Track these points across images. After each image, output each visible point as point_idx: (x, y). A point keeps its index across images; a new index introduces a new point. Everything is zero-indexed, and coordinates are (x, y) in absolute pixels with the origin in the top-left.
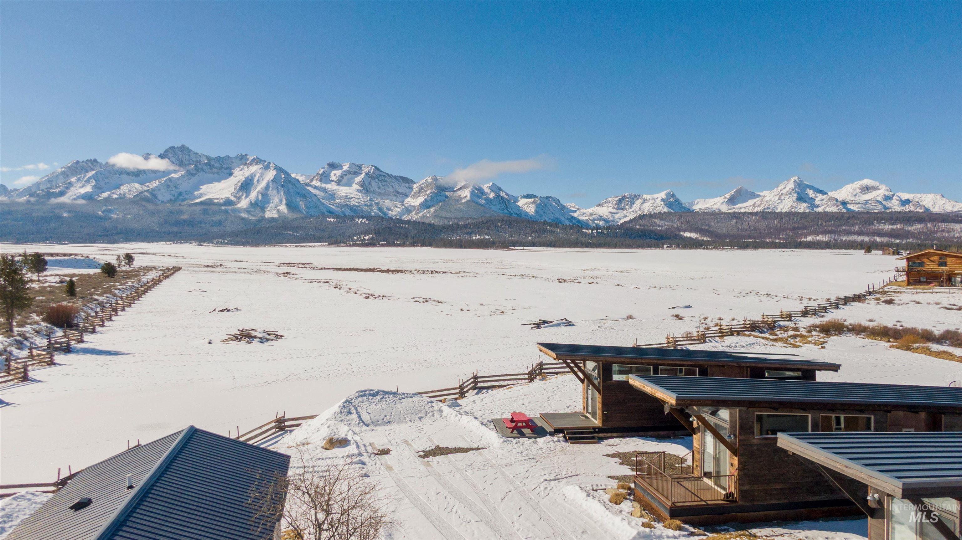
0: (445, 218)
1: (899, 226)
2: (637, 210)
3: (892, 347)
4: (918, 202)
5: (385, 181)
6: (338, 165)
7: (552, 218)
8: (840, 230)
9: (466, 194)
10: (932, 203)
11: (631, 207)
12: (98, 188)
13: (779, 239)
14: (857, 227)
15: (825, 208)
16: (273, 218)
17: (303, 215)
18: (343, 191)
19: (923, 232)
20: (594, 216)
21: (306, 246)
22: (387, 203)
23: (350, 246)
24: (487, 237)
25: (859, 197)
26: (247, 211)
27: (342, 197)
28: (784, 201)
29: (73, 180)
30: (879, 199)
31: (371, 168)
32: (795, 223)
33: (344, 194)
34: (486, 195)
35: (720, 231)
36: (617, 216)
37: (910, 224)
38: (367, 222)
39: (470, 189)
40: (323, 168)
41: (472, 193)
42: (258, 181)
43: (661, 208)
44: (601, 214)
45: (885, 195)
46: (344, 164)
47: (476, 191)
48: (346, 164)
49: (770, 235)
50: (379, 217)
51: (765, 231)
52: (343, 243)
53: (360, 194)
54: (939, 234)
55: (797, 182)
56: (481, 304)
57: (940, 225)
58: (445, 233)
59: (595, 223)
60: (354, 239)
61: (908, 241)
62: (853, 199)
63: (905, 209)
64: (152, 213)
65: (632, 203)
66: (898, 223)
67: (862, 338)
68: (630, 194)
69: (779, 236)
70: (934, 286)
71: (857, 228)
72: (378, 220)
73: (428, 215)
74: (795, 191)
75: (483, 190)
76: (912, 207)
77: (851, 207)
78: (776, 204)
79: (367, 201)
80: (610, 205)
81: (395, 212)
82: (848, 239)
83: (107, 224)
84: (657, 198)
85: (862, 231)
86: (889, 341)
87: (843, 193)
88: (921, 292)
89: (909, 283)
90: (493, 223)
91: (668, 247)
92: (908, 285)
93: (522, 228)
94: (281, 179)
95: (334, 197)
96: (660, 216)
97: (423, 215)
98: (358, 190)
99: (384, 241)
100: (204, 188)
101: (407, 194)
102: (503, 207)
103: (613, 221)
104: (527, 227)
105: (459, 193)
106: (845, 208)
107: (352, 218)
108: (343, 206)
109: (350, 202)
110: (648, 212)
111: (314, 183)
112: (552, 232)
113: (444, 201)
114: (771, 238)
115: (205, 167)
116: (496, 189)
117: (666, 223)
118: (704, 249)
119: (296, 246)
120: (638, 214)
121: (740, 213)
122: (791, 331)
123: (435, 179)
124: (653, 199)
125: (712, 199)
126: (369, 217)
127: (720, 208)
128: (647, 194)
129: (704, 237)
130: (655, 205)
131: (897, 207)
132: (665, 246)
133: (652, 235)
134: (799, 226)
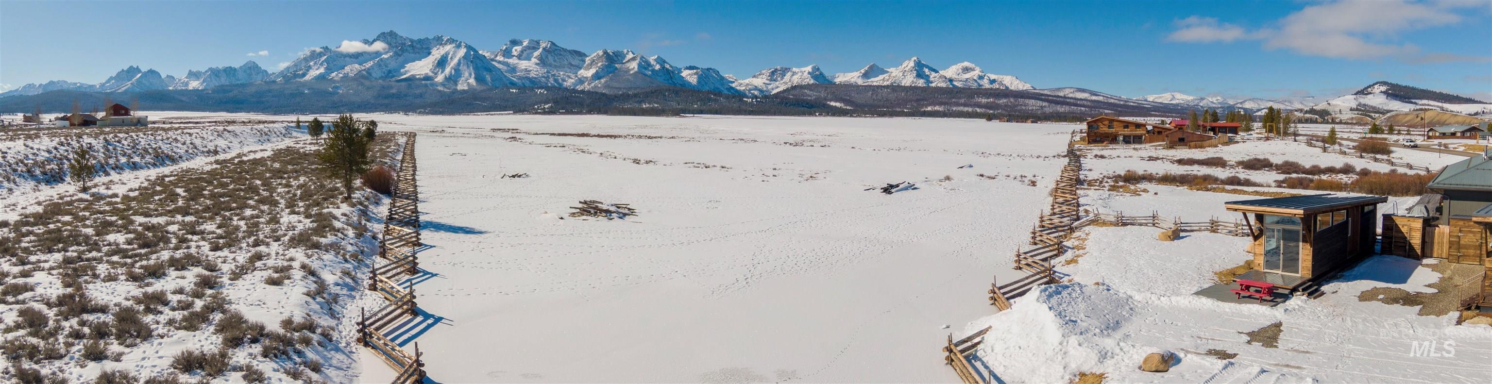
0: (615, 88)
1: (990, 100)
2: (788, 81)
4: (1001, 82)
5: (561, 55)
6: (519, 41)
7: (713, 87)
8: (951, 102)
9: (634, 66)
10: (1010, 83)
11: (782, 78)
12: (329, 70)
13: (906, 109)
15: (937, 84)
16: (464, 90)
17: (489, 87)
18: (523, 64)
19: (1009, 106)
20: (750, 87)
21: (495, 114)
22: (561, 75)
23: (533, 114)
24: (656, 105)
25: (961, 76)
26: (443, 84)
27: (523, 70)
28: (906, 77)
29: (312, 64)
30: (975, 78)
31: (549, 43)
32: (917, 96)
33: (524, 68)
34: (652, 67)
35: (859, 102)
36: (770, 87)
37: (998, 99)
38: (546, 92)
39: (637, 61)
40: (506, 45)
41: (639, 65)
42: (451, 58)
43: (808, 80)
44: (757, 85)
45: (979, 75)
46: (524, 41)
47: (643, 63)
48: (526, 40)
49: (899, 105)
50: (554, 87)
51: (895, 101)
53: (538, 67)
54: (1019, 108)
55: (917, 62)
58: (617, 102)
59: (752, 93)
61: (999, 112)
62: (957, 77)
63: (992, 87)
64: (368, 88)
65: (783, 75)
66: (991, 97)
68: (781, 67)
70: (1106, 144)
71: (963, 101)
72: (555, 91)
73: (600, 86)
74: (915, 68)
75: (650, 62)
76: (997, 85)
77: (955, 83)
78: (901, 79)
79: (545, 73)
80: (764, 76)
81: (569, 83)
83: (335, 98)
84: (805, 71)
85: (967, 103)
87: (951, 72)
88: (1105, 149)
90: (661, 93)
92: (1088, 144)
93: (688, 96)
94: (471, 55)
95: (516, 70)
96: (808, 87)
97: (595, 85)
98: (536, 63)
99: (562, 109)
100: (408, 66)
101: (580, 66)
102: (668, 78)
103: (767, 92)
104: (693, 96)
105: (628, 65)
106: (951, 85)
107: (532, 89)
108: (523, 78)
109: (529, 74)
110: (797, 83)
111: (498, 58)
112: (716, 100)
113: (614, 72)
114: (900, 108)
115: (409, 49)
116: (661, 61)
117: (815, 94)
120: (789, 85)
121: (874, 86)
122: (1101, 182)
123: (605, 52)
124: (801, 72)
125: (850, 74)
126: (547, 88)
127: (857, 82)
128: (795, 67)
129: (847, 106)
130: (803, 77)
131: (988, 85)
132: (817, 114)
133: (804, 104)
134: (921, 98)
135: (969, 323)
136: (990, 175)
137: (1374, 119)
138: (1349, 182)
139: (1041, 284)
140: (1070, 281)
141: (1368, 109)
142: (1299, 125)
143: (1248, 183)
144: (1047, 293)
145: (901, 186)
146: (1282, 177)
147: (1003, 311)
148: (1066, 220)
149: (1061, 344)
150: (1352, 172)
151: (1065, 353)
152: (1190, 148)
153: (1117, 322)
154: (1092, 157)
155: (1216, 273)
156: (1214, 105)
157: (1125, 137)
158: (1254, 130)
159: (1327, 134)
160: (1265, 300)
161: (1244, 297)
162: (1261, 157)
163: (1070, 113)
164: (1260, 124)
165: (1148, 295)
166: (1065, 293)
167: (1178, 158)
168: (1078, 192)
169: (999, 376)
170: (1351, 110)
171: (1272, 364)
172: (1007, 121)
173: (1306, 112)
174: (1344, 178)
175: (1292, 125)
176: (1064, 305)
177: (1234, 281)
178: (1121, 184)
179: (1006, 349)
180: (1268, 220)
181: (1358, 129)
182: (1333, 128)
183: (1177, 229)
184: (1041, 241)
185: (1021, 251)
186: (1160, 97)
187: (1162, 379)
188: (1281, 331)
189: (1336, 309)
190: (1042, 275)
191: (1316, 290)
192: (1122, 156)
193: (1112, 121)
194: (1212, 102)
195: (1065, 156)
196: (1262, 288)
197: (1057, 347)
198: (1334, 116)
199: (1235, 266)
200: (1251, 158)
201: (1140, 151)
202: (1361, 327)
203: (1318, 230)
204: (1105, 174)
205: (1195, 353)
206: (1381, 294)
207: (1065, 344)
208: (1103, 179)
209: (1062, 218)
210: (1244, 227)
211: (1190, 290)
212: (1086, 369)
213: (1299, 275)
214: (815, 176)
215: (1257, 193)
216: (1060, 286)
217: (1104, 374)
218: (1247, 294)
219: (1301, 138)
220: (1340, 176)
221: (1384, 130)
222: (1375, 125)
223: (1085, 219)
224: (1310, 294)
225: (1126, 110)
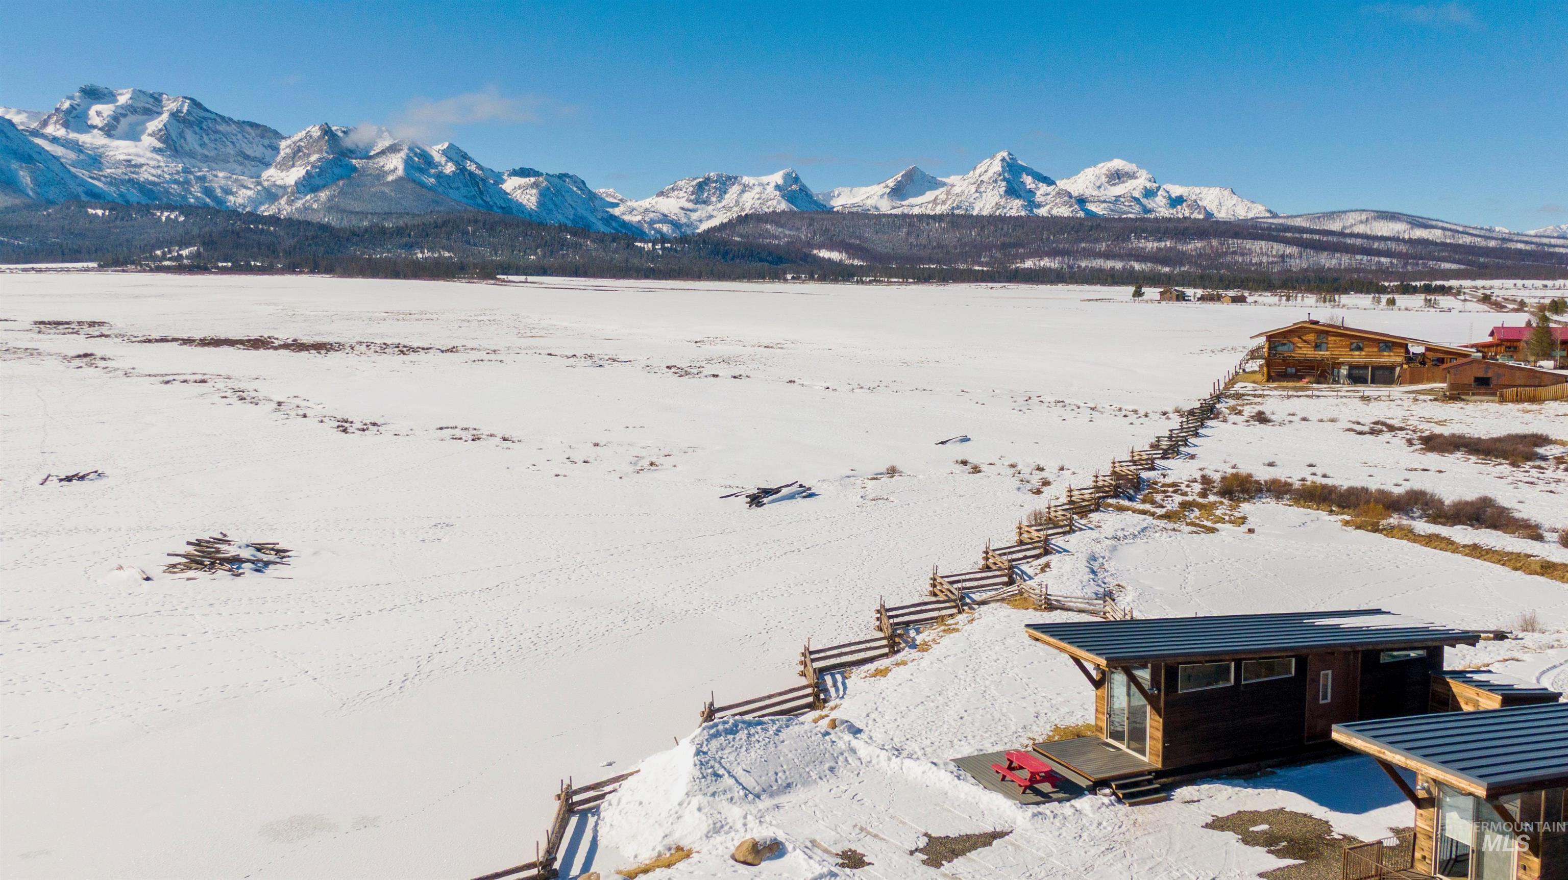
0: (352, 212)
1: (1168, 243)
2: (731, 205)
3: (1347, 523)
4: (1195, 201)
5: (217, 130)
6: (106, 91)
7: (571, 217)
8: (1077, 250)
9: (395, 164)
10: (1216, 203)
11: (721, 198)
13: (980, 265)
14: (1104, 244)
15: (1051, 208)
17: (28, 201)
18: (121, 149)
19: (1206, 254)
20: (652, 215)
21: (47, 270)
22: (220, 178)
23: (151, 270)
24: (447, 254)
25: (1105, 190)
27: (119, 162)
28: (984, 195)
30: (1136, 194)
31: (184, 102)
32: (1004, 236)
33: (123, 157)
34: (436, 167)
35: (881, 249)
36: (694, 216)
37: (1185, 241)
38: (182, 219)
39: (402, 154)
40: (71, 98)
41: (408, 162)
43: (775, 202)
44: (666, 212)
45: (1145, 188)
46: (120, 91)
47: (416, 159)
48: (125, 91)
49: (964, 256)
50: (206, 206)
51: (956, 248)
52: (133, 263)
53: (159, 158)
54: (1229, 258)
55: (1008, 163)
56: (596, 445)
57: (1230, 242)
58: (357, 245)
59: (655, 229)
60: (157, 256)
61: (1182, 269)
62: (1095, 193)
63: (1176, 214)
65: (723, 192)
66: (1169, 237)
67: (1287, 505)
68: (718, 175)
69: (978, 260)
70: (1307, 383)
71: (1103, 246)
72: (206, 216)
73: (315, 206)
74: (1004, 176)
75: (432, 157)
76: (1186, 209)
77: (1092, 207)
78: (972, 200)
79: (178, 173)
80: (682, 194)
81: (241, 198)
82: (1090, 265)
84: (768, 184)
85: (1112, 252)
86: (1331, 511)
88: (1295, 396)
89: (1270, 379)
90: (458, 227)
91: (793, 278)
92: (1268, 381)
93: (517, 237)
95: (100, 163)
96: (774, 217)
97: (303, 205)
98: (154, 148)
99: (225, 260)
101: (267, 159)
102: (474, 193)
103: (688, 226)
104: (527, 235)
105: (381, 161)
106: (1082, 210)
107: (146, 209)
108: (123, 182)
109: (138, 173)
110: (752, 209)
111: (50, 130)
112: (576, 246)
113: (349, 177)
114: (966, 262)
116: (456, 155)
117: (787, 232)
118: (857, 282)
119: (24, 270)
120: (734, 214)
121: (912, 216)
123: (327, 131)
124: (761, 184)
125: (864, 189)
126: (185, 209)
127: (879, 206)
128: (748, 175)
129: (854, 259)
130: (764, 196)
131: (1164, 209)
132: (789, 277)
133: (764, 255)
134: (1012, 241)
136: (980, 461)
145: (784, 491)
151: (677, 818)
152: (1503, 400)
153: (787, 786)
154: (1245, 417)
157: (1352, 367)
163: (1349, 270)
191: (1155, 791)
193: (1323, 334)
225: (1501, 261)
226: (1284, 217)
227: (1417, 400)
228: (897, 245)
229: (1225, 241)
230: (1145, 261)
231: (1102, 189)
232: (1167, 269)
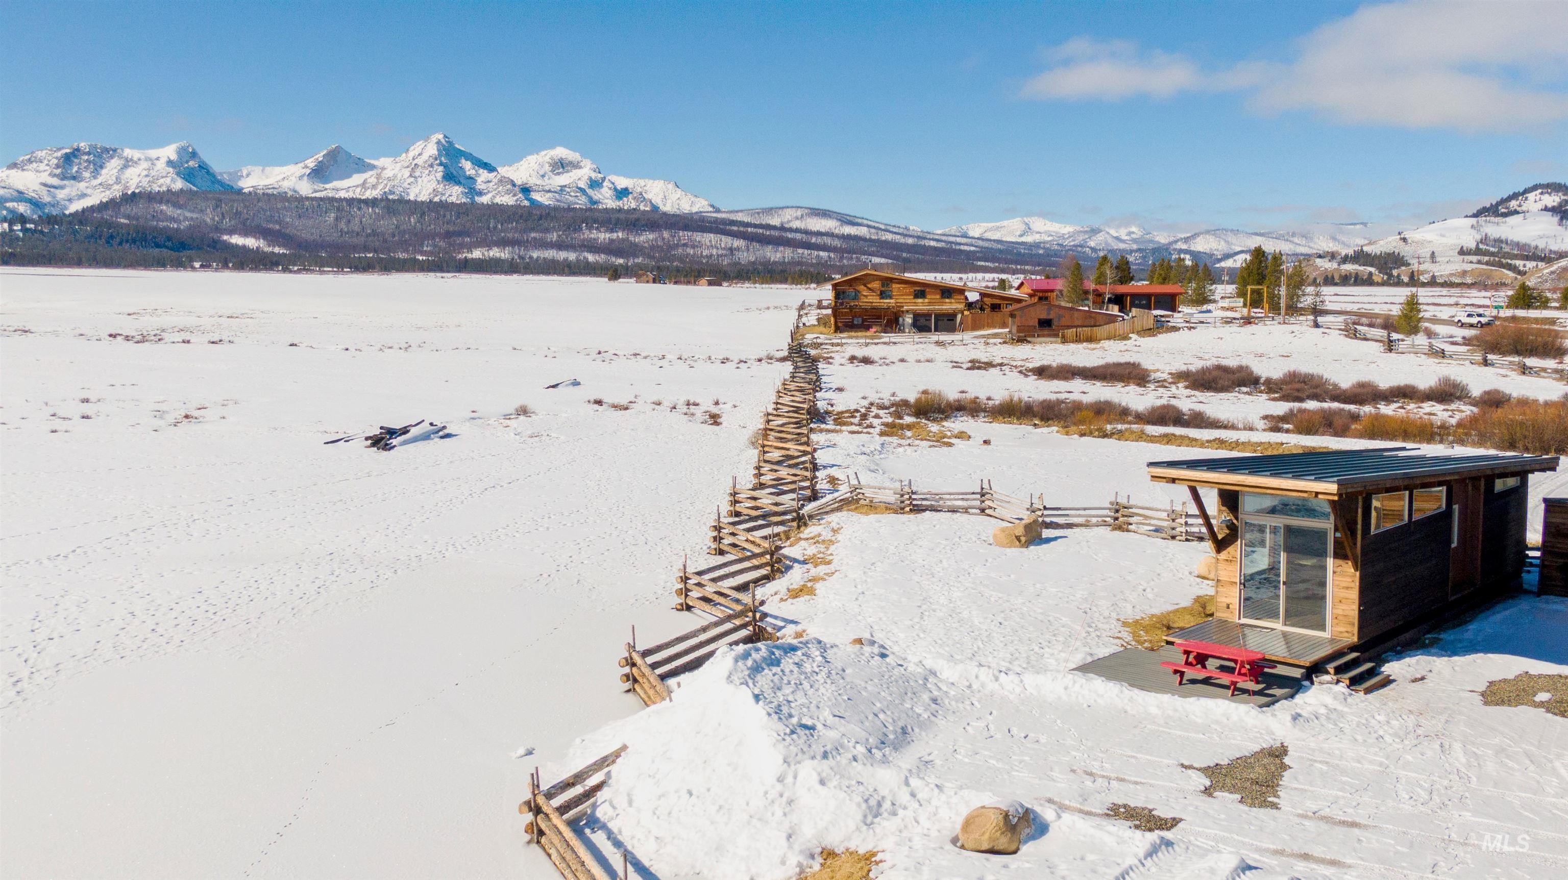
1: (620, 235)
2: (111, 182)
3: (1066, 433)
4: (641, 194)
8: (527, 240)
10: (661, 196)
11: (96, 174)
13: (422, 253)
14: (555, 234)
15: (494, 197)
19: (658, 247)
25: (549, 179)
28: (419, 180)
30: (582, 185)
32: (447, 223)
35: (305, 235)
36: (60, 194)
37: (637, 232)
43: (168, 180)
44: (21, 188)
45: (590, 179)
49: (404, 245)
51: (394, 236)
54: (681, 251)
55: (443, 145)
57: (681, 233)
61: (636, 261)
62: (539, 182)
63: (621, 205)
65: (98, 167)
66: (620, 228)
68: (90, 145)
69: (420, 248)
70: (875, 332)
71: (554, 237)
74: (441, 161)
76: (632, 201)
77: (536, 196)
78: (406, 185)
80: (42, 167)
82: (542, 256)
84: (158, 159)
85: (564, 242)
88: (872, 343)
89: (838, 329)
91: (202, 266)
92: (835, 332)
96: (168, 197)
103: (53, 206)
106: (526, 199)
110: (137, 187)
114: (406, 251)
117: (188, 214)
118: (283, 271)
120: (116, 192)
121: (341, 200)
122: (864, 417)
124: (148, 159)
125: (278, 170)
127: (297, 188)
128: (132, 147)
129: (274, 246)
130: (153, 173)
131: (611, 201)
132: (197, 265)
133: (162, 240)
134: (456, 229)
135: (578, 741)
136: (616, 401)
137: (1523, 273)
138: (1453, 421)
139: (736, 643)
140: (799, 635)
141: (1507, 249)
142: (1327, 290)
143: (1198, 420)
144: (750, 662)
145: (414, 432)
146: (1281, 408)
147: (653, 707)
148: (788, 500)
149: (780, 780)
150: (1459, 398)
151: (790, 802)
152: (1065, 341)
153: (904, 731)
154: (843, 361)
155: (1125, 624)
156: (1122, 246)
157: (917, 316)
158: (1215, 301)
159: (1396, 311)
160: (1244, 691)
161: (1193, 681)
162: (1232, 363)
163: (793, 263)
164: (1231, 289)
165: (972, 668)
166: (788, 663)
167: (1037, 364)
168: (814, 437)
169: (646, 863)
170: (1462, 252)
171: (1267, 850)
172: (654, 282)
173: (1345, 259)
174: (1439, 413)
175: (1310, 289)
176: (787, 690)
177: (1168, 643)
178: (908, 420)
179: (660, 797)
180: (1248, 504)
181: (1478, 297)
182: (1414, 296)
183: (1035, 521)
184: (734, 545)
185: (691, 570)
186: (998, 228)
187: (1003, 871)
188: (1284, 767)
189: (1422, 721)
190: (738, 622)
191: (1371, 673)
192: (911, 358)
193: (887, 281)
194: (1118, 239)
195: (783, 359)
196: (1235, 661)
197: (773, 787)
198: (1415, 267)
199: (1171, 608)
200: (1209, 364)
201: (950, 348)
202: (1491, 767)
203: (1373, 531)
204: (873, 397)
205: (1081, 811)
206: (1542, 690)
207: (789, 780)
208: (868, 409)
209: (778, 494)
210: (1190, 521)
211: (1067, 661)
212: (836, 840)
213: (1326, 635)
214: (196, 413)
215: (1221, 443)
216: (777, 647)
217: (874, 854)
218: (1201, 675)
219: (1330, 318)
220: (1428, 407)
221: (1547, 300)
222: (1524, 287)
223: (829, 497)
224: (1354, 682)
225: (920, 256)
226: (727, 212)
227: (988, 344)
228: (324, 231)
229: (675, 233)
230: (598, 253)
231: (546, 178)
232: (621, 261)
